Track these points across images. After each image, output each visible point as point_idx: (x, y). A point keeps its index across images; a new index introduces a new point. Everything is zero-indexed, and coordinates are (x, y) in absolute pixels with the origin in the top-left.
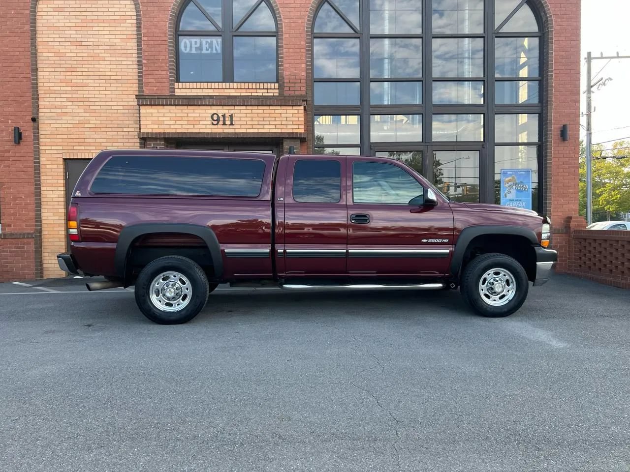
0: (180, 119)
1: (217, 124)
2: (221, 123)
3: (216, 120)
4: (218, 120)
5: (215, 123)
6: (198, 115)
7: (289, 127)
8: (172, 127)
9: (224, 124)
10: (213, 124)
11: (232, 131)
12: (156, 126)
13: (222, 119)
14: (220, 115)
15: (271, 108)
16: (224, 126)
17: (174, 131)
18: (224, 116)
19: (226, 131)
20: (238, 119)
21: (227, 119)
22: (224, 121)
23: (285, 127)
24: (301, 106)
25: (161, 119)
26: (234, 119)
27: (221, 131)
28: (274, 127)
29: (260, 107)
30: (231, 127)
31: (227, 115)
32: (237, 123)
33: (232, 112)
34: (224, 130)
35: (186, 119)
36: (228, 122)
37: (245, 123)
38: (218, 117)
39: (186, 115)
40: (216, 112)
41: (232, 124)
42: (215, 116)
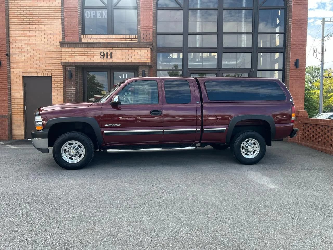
0: (83, 55)
1: (103, 58)
2: (105, 57)
3: (103, 55)
4: (104, 55)
5: (102, 57)
6: (93, 53)
7: (142, 59)
8: (79, 59)
9: (107, 58)
10: (101, 58)
11: (111, 61)
12: (71, 59)
13: (106, 55)
14: (105, 53)
15: (133, 49)
16: (107, 59)
17: (80, 61)
18: (107, 53)
19: (108, 61)
20: (115, 55)
22: (107, 56)
23: (140, 59)
24: (148, 48)
25: (73, 55)
26: (112, 55)
27: (105, 61)
28: (134, 59)
29: (126, 49)
30: (111, 59)
31: (109, 53)
32: (114, 57)
33: (111, 51)
35: (87, 55)
36: (109, 57)
37: (118, 57)
38: (104, 54)
39: (86, 53)
40: (102, 51)
41: (111, 58)
42: (102, 53)
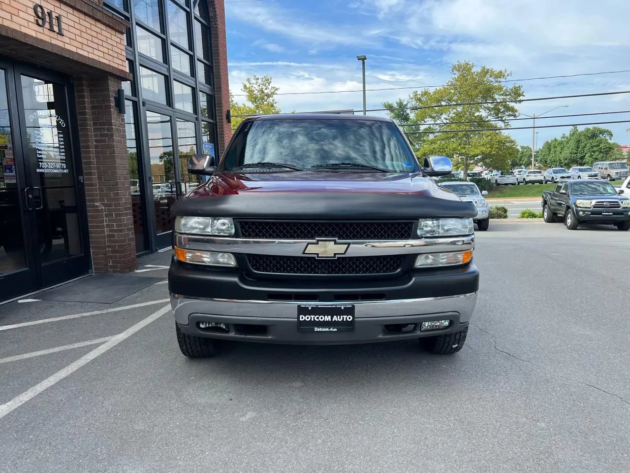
1: (42, 26)
2: (47, 25)
3: (40, 17)
4: (43, 20)
5: (40, 22)
7: (115, 60)
9: (51, 29)
10: (38, 24)
11: (61, 44)
13: (47, 19)
14: (46, 11)
15: (99, 25)
16: (52, 34)
18: (50, 14)
19: (54, 42)
20: (67, 27)
21: (55, 22)
22: (51, 23)
24: (124, 34)
26: (62, 25)
27: (47, 39)
28: (102, 55)
29: (87, 19)
30: (60, 37)
31: (54, 15)
33: (59, 11)
34: (52, 39)
36: (56, 29)
37: (74, 37)
38: (43, 12)
40: (40, 3)
41: (60, 33)
42: (39, 9)
